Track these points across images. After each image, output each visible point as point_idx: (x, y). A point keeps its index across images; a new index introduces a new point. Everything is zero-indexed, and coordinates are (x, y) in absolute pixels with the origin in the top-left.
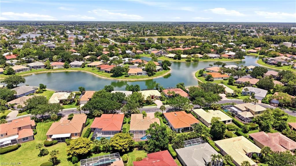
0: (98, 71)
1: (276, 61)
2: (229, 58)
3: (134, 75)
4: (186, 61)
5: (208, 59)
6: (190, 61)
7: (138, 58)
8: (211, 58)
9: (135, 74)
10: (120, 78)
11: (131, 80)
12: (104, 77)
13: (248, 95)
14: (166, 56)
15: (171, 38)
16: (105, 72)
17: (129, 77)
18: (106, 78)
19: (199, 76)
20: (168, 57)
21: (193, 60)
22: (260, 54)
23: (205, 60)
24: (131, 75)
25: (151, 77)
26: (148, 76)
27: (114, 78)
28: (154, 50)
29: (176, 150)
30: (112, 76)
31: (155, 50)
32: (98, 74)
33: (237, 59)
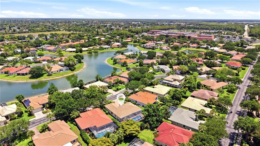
0: (6, 76)
1: (150, 46)
2: (118, 48)
3: (56, 72)
4: (88, 53)
5: (103, 49)
6: (91, 53)
7: (42, 55)
8: (105, 49)
9: (58, 71)
10: (44, 78)
11: (57, 78)
12: (21, 80)
13: (159, 71)
14: (67, 51)
15: (53, 34)
16: (18, 75)
17: (52, 75)
18: (25, 81)
19: (114, 64)
20: (69, 51)
21: (93, 52)
22: (134, 43)
23: (102, 51)
24: (53, 73)
25: (74, 71)
26: (71, 71)
27: (35, 79)
28: (48, 46)
29: (169, 119)
30: (30, 78)
31: (50, 46)
32: (9, 79)
33: (123, 48)
